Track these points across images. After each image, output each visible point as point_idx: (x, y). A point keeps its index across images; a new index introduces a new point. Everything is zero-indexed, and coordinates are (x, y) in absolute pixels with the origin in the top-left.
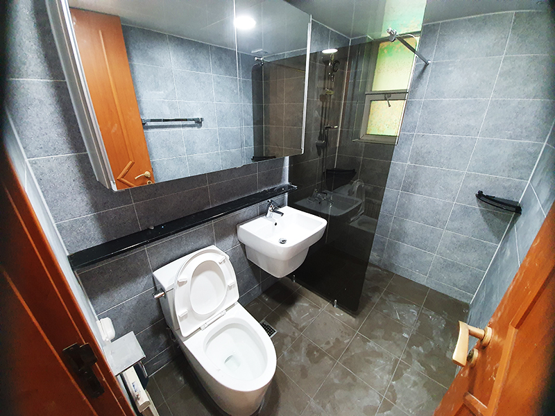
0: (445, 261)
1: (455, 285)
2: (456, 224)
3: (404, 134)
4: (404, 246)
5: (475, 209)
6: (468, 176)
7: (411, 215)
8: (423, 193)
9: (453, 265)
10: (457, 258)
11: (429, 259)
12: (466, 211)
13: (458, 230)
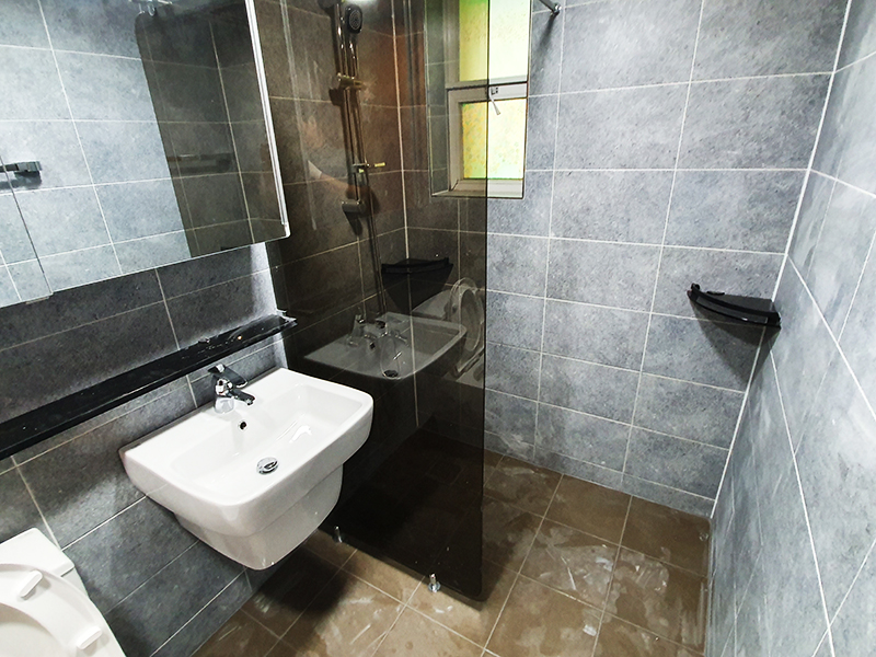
0: (651, 436)
1: (676, 483)
2: (661, 358)
3: (534, 173)
4: (569, 414)
5: (690, 323)
6: (668, 255)
7: (575, 348)
8: (590, 297)
9: (668, 442)
10: (674, 427)
11: (620, 435)
12: (675, 329)
13: (667, 370)
